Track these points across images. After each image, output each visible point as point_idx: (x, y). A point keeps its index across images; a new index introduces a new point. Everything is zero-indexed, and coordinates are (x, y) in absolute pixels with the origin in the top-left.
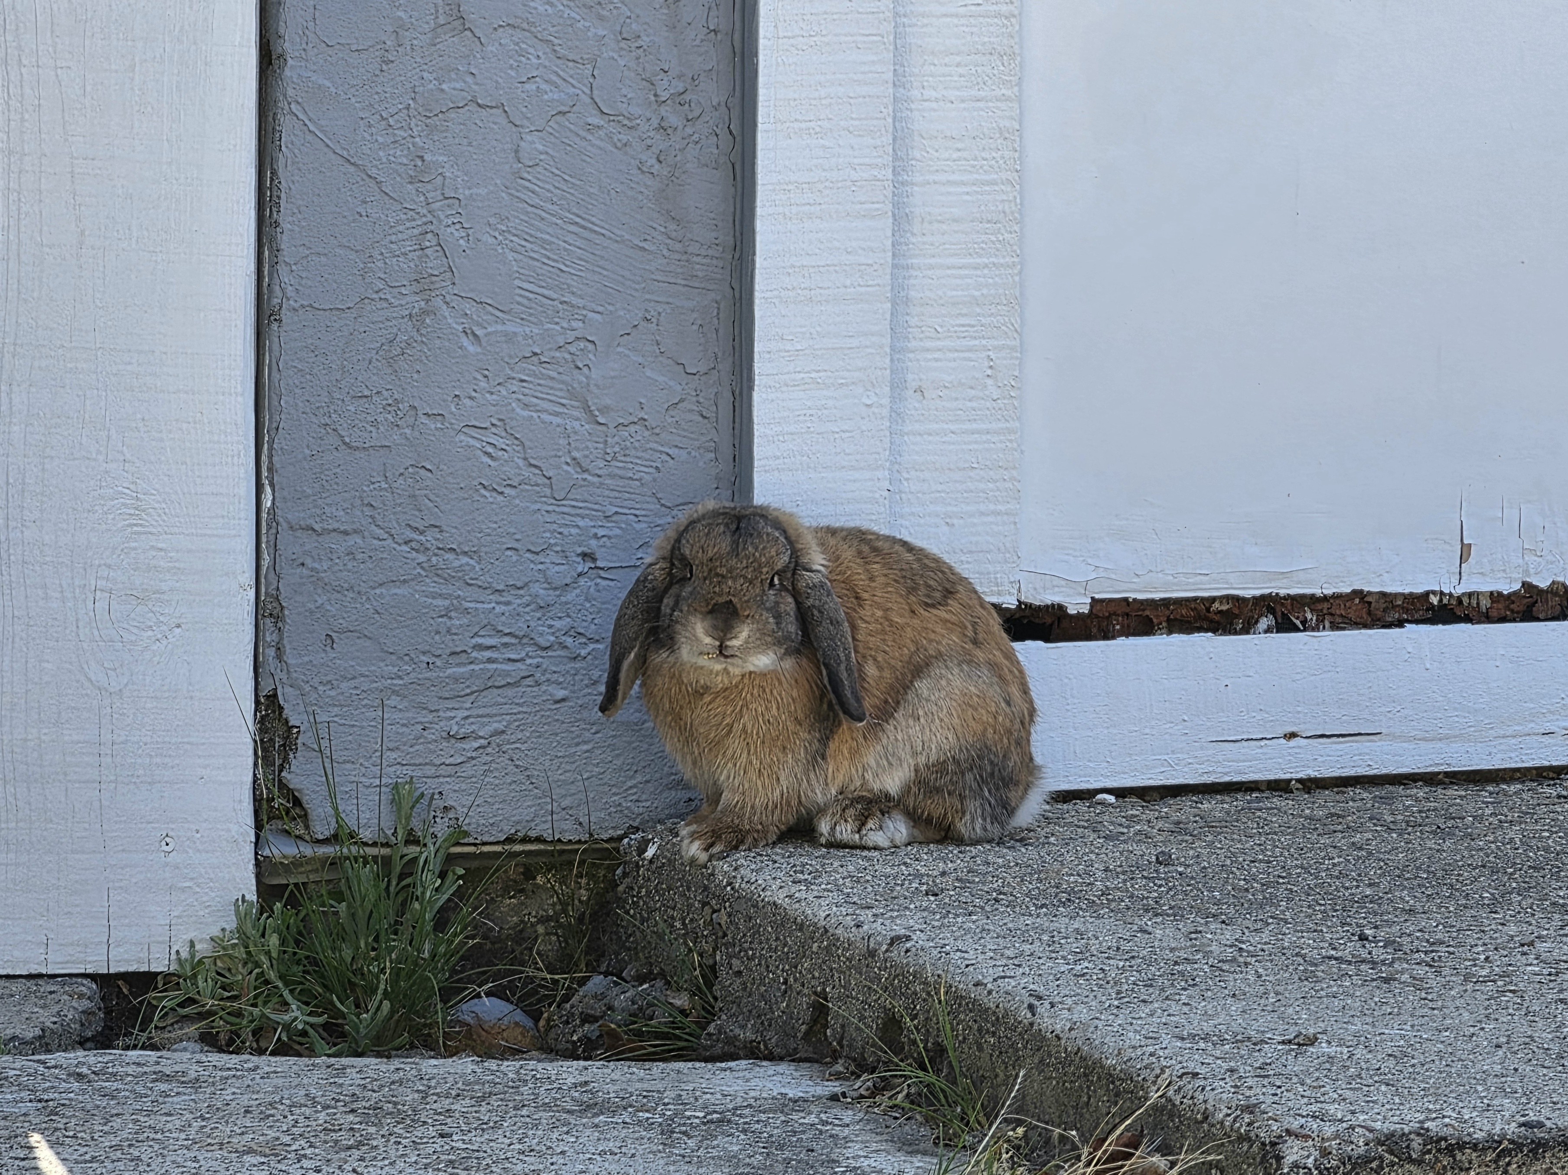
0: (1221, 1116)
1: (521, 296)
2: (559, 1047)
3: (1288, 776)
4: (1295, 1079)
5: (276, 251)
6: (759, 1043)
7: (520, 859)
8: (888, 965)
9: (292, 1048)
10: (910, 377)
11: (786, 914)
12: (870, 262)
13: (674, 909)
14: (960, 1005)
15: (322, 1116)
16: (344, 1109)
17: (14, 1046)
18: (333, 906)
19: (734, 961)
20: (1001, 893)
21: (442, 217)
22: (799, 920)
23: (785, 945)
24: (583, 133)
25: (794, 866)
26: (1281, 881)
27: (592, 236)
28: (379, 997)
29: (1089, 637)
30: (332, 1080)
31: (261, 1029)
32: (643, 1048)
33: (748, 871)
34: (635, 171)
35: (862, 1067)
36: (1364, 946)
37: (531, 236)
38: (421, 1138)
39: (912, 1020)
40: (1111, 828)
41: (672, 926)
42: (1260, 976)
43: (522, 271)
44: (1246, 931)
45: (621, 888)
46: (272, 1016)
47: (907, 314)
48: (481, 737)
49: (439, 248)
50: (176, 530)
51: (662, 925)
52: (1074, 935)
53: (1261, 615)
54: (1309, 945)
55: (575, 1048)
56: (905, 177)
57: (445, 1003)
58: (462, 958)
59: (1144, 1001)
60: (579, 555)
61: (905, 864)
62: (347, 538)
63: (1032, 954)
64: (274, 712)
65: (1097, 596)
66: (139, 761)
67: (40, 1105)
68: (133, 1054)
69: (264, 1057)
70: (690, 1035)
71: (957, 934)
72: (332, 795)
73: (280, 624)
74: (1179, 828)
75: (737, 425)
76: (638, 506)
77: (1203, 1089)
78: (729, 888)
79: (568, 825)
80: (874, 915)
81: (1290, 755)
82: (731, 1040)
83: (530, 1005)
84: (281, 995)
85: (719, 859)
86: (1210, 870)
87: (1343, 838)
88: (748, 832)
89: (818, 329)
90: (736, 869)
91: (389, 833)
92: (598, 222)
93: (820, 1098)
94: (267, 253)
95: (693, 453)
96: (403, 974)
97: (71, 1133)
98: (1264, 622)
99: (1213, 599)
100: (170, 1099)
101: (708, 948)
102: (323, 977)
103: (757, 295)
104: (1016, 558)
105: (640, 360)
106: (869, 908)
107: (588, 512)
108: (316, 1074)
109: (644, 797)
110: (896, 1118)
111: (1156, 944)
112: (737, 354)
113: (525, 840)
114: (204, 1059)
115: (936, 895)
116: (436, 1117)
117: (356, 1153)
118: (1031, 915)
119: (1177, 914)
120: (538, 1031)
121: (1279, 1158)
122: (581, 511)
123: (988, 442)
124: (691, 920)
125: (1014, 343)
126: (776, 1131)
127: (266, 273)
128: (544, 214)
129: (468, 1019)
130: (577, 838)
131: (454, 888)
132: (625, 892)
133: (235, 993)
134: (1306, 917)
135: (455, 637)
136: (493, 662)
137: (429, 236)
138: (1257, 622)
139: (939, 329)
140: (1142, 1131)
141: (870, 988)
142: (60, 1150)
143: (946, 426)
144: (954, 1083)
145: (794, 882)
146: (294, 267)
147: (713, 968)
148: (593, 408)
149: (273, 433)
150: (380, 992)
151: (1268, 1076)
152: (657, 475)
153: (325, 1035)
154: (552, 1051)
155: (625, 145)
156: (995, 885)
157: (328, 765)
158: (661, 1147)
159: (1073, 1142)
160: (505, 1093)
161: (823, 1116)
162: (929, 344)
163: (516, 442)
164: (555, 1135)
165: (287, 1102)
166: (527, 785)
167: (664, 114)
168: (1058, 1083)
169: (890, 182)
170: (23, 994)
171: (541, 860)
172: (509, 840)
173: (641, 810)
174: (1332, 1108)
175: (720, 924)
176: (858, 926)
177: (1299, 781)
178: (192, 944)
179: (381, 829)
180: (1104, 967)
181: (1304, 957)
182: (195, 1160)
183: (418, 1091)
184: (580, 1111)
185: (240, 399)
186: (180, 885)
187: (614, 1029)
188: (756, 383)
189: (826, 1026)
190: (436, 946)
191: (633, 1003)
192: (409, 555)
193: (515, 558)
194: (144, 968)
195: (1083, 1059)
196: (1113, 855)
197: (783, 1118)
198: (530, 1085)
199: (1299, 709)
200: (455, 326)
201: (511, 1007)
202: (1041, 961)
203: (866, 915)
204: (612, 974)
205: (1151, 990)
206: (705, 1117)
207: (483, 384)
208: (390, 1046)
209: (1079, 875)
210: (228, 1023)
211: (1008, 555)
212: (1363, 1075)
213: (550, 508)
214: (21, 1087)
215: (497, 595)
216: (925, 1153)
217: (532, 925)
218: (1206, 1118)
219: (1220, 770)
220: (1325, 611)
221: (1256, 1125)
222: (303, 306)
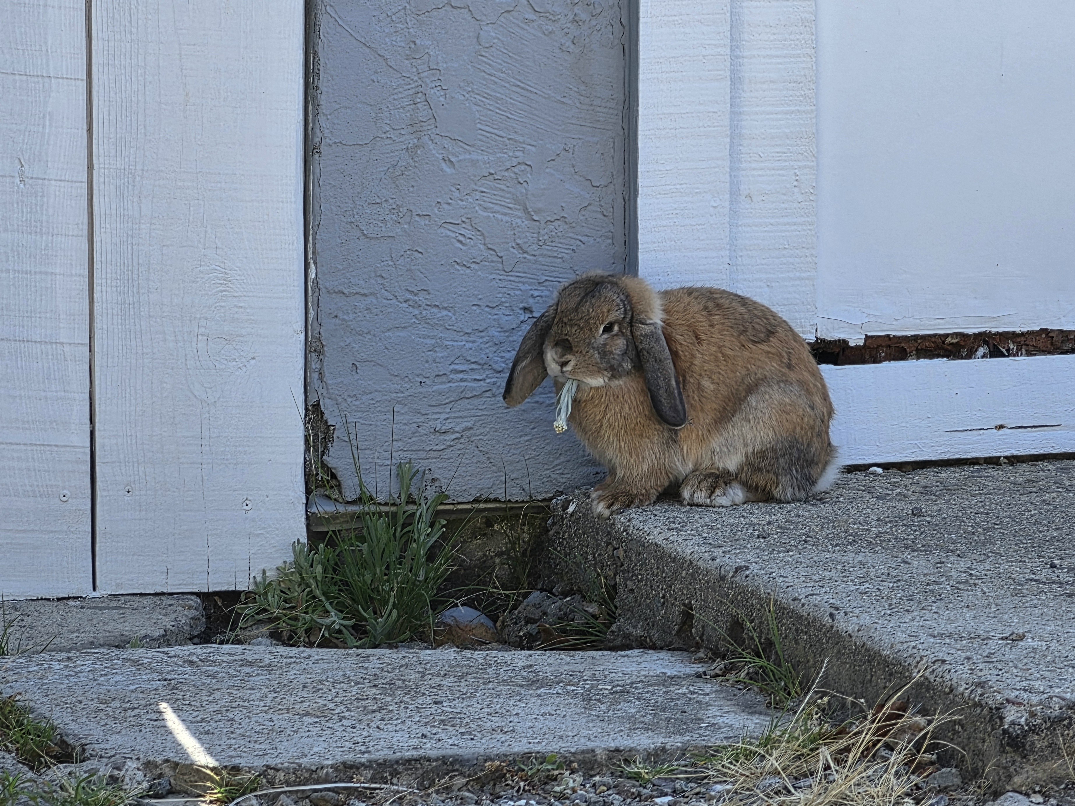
0: (962, 689)
1: (482, 135)
2: (511, 640)
3: (998, 454)
4: (1011, 664)
5: (317, 106)
6: (646, 637)
7: (485, 514)
8: (734, 586)
9: (331, 641)
10: (742, 187)
11: (664, 551)
12: (716, 110)
13: (587, 547)
14: (783, 614)
15: (355, 690)
16: (369, 685)
17: (146, 642)
18: (358, 546)
19: (628, 582)
20: (808, 537)
21: (428, 81)
22: (673, 555)
23: (663, 572)
24: (522, 25)
25: (669, 518)
26: (996, 527)
27: (528, 94)
28: (390, 608)
29: (863, 362)
30: (360, 665)
31: (311, 629)
32: (568, 641)
33: (638, 522)
34: (557, 51)
35: (716, 654)
36: (1054, 572)
37: (488, 94)
38: (422, 705)
39: (751, 623)
40: (881, 490)
41: (587, 558)
42: (984, 593)
43: (482, 118)
44: (974, 561)
45: (551, 533)
46: (319, 620)
47: (741, 145)
48: (457, 432)
49: (426, 103)
50: (251, 294)
51: (579, 557)
52: (858, 565)
53: (979, 346)
54: (1016, 571)
55: (521, 641)
56: (739, 53)
57: (434, 611)
58: (445, 580)
59: (907, 611)
60: (521, 309)
61: (743, 516)
62: (366, 298)
63: (831, 579)
64: (318, 416)
65: (869, 334)
66: (228, 449)
67: (165, 683)
68: (226, 647)
69: (314, 649)
70: (599, 632)
71: (780, 565)
72: (358, 471)
73: (321, 357)
74: (926, 491)
75: (627, 221)
76: (561, 276)
77: (949, 671)
78: (625, 533)
79: (515, 491)
80: (724, 552)
81: (1000, 440)
82: (627, 636)
83: (489, 612)
84: (324, 606)
85: (618, 514)
86: (948, 520)
87: (1037, 497)
88: (636, 495)
89: (681, 156)
90: (629, 521)
91: (396, 496)
92: (532, 85)
93: (689, 676)
94: (311, 107)
95: (598, 240)
96: (405, 592)
97: (187, 702)
98: (981, 351)
99: (947, 335)
100: (253, 679)
101: (611, 573)
102: (351, 593)
103: (640, 133)
104: (814, 308)
105: (562, 177)
106: (720, 547)
107: (527, 280)
108: (350, 660)
109: (566, 471)
110: (740, 689)
111: (914, 571)
112: (626, 174)
113: (487, 501)
114: (274, 650)
115: (764, 538)
116: (431, 690)
117: (378, 715)
118: (829, 551)
119: (927, 550)
120: (496, 629)
121: (1002, 718)
122: (522, 279)
123: (795, 230)
124: (599, 555)
125: (812, 164)
126: (660, 699)
127: (310, 121)
128: (496, 80)
129: (449, 621)
130: (522, 499)
131: (440, 533)
132: (554, 535)
133: (293, 605)
134: (1014, 551)
135: (438, 365)
136: (464, 381)
137: (420, 95)
138: (976, 351)
139: (762, 155)
140: (908, 700)
141: (721, 602)
142: (180, 713)
143: (767, 220)
144: (780, 666)
145: (668, 529)
146: (329, 117)
147: (614, 586)
148: (530, 210)
149: (316, 228)
150: (391, 604)
151: (992, 662)
152: (573, 254)
153: (353, 632)
154: (506, 642)
155: (550, 32)
156: (804, 531)
157: (355, 452)
158: (583, 710)
159: (861, 707)
160: (477, 673)
161: (692, 688)
162: (754, 165)
163: (478, 233)
164: (511, 703)
165: (331, 680)
166: (487, 464)
167: (576, 11)
168: (850, 667)
169: (729, 57)
170: (152, 606)
171: (497, 514)
172: (476, 501)
173: (564, 480)
174: (1037, 684)
175: (618, 557)
176: (713, 560)
177: (1005, 457)
178: (264, 572)
179: (390, 495)
180: (880, 588)
181: (1014, 579)
182: (271, 720)
183: (418, 672)
184: (527, 685)
185: (293, 205)
186: (256, 532)
187: (548, 628)
188: (640, 192)
189: (691, 626)
190: (427, 573)
191: (560, 610)
192: (407, 310)
193: (478, 311)
194: (232, 588)
195: (867, 650)
196: (883, 510)
197: (664, 690)
198: (493, 668)
199: (1005, 409)
200: (437, 155)
201: (480, 613)
202: (837, 583)
203: (718, 552)
204: (545, 590)
205: (912, 603)
206: (612, 689)
207: (456, 194)
208: (398, 639)
209: (860, 524)
210: (288, 624)
211: (809, 307)
212: (1057, 661)
213: (501, 277)
214: (153, 670)
215: (466, 337)
216: (760, 713)
217: (492, 557)
218: (951, 691)
219: (953, 450)
220: (1022, 343)
221: (985, 696)
222: (335, 143)
